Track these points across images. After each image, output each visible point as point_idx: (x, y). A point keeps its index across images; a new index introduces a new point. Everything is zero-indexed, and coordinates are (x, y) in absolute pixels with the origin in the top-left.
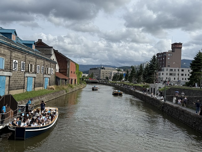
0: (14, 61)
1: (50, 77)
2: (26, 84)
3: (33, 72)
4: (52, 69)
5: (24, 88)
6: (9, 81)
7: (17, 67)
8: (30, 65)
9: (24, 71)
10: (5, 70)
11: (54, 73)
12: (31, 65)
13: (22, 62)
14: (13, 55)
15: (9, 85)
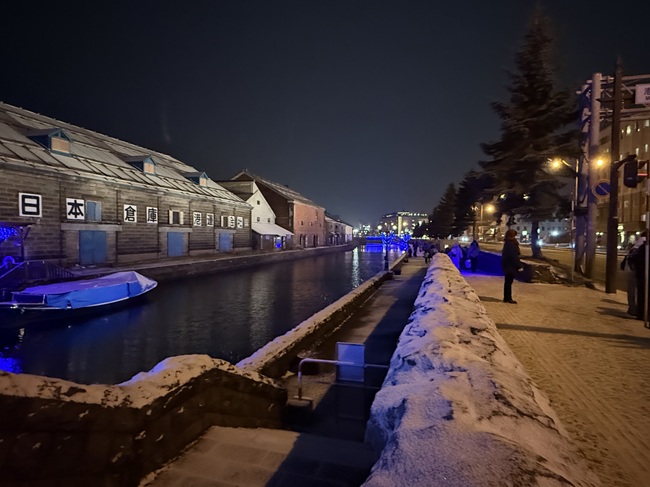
0: (126, 206)
1: (234, 232)
2: (165, 245)
3: (182, 223)
4: (240, 218)
5: (158, 251)
6: (117, 239)
7: (135, 216)
8: (171, 213)
9: (156, 222)
10: (103, 221)
11: (247, 225)
12: (174, 213)
13: (148, 208)
14: (124, 197)
15: (117, 246)
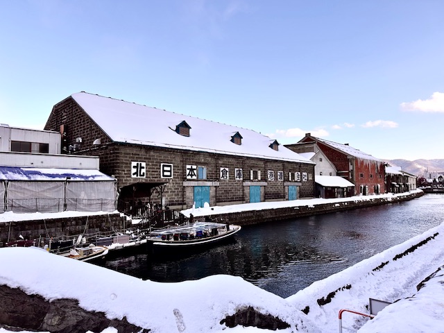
0: (222, 169)
2: (248, 195)
4: (305, 174)
5: (243, 200)
6: (216, 191)
7: (228, 175)
8: (252, 172)
9: (241, 179)
10: (208, 180)
11: (310, 178)
12: (254, 172)
13: (236, 169)
14: (220, 162)
15: (216, 196)
